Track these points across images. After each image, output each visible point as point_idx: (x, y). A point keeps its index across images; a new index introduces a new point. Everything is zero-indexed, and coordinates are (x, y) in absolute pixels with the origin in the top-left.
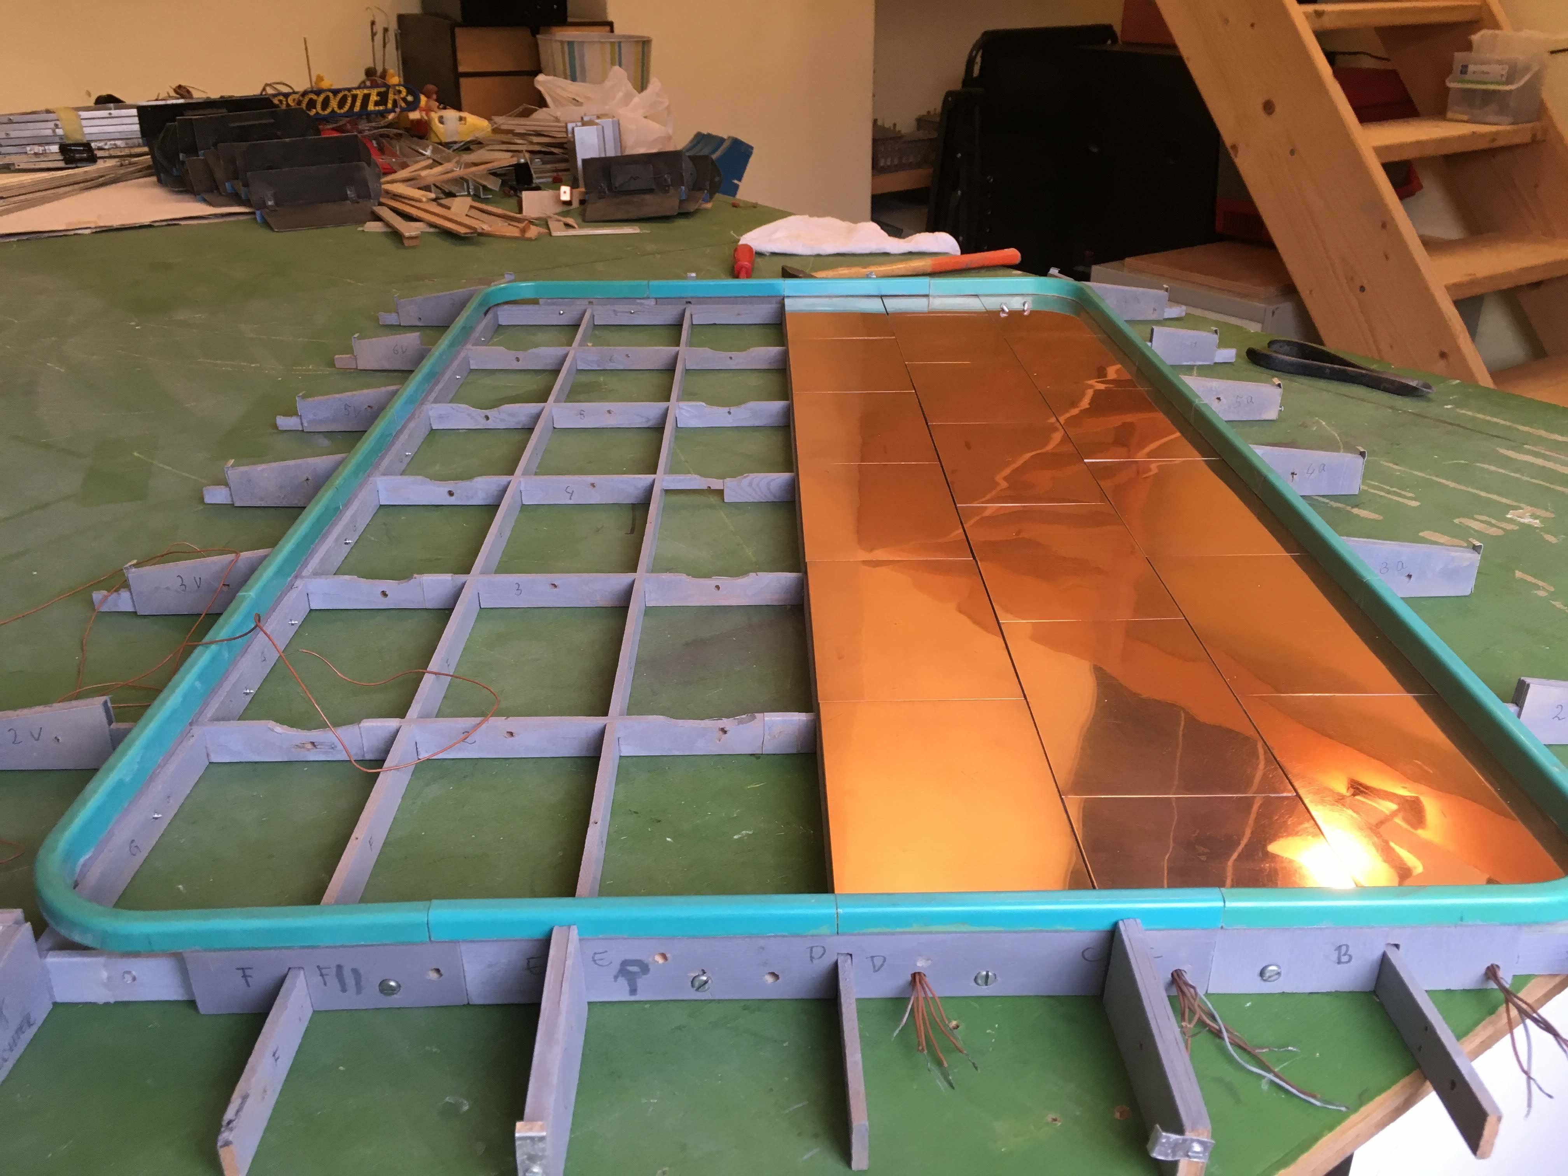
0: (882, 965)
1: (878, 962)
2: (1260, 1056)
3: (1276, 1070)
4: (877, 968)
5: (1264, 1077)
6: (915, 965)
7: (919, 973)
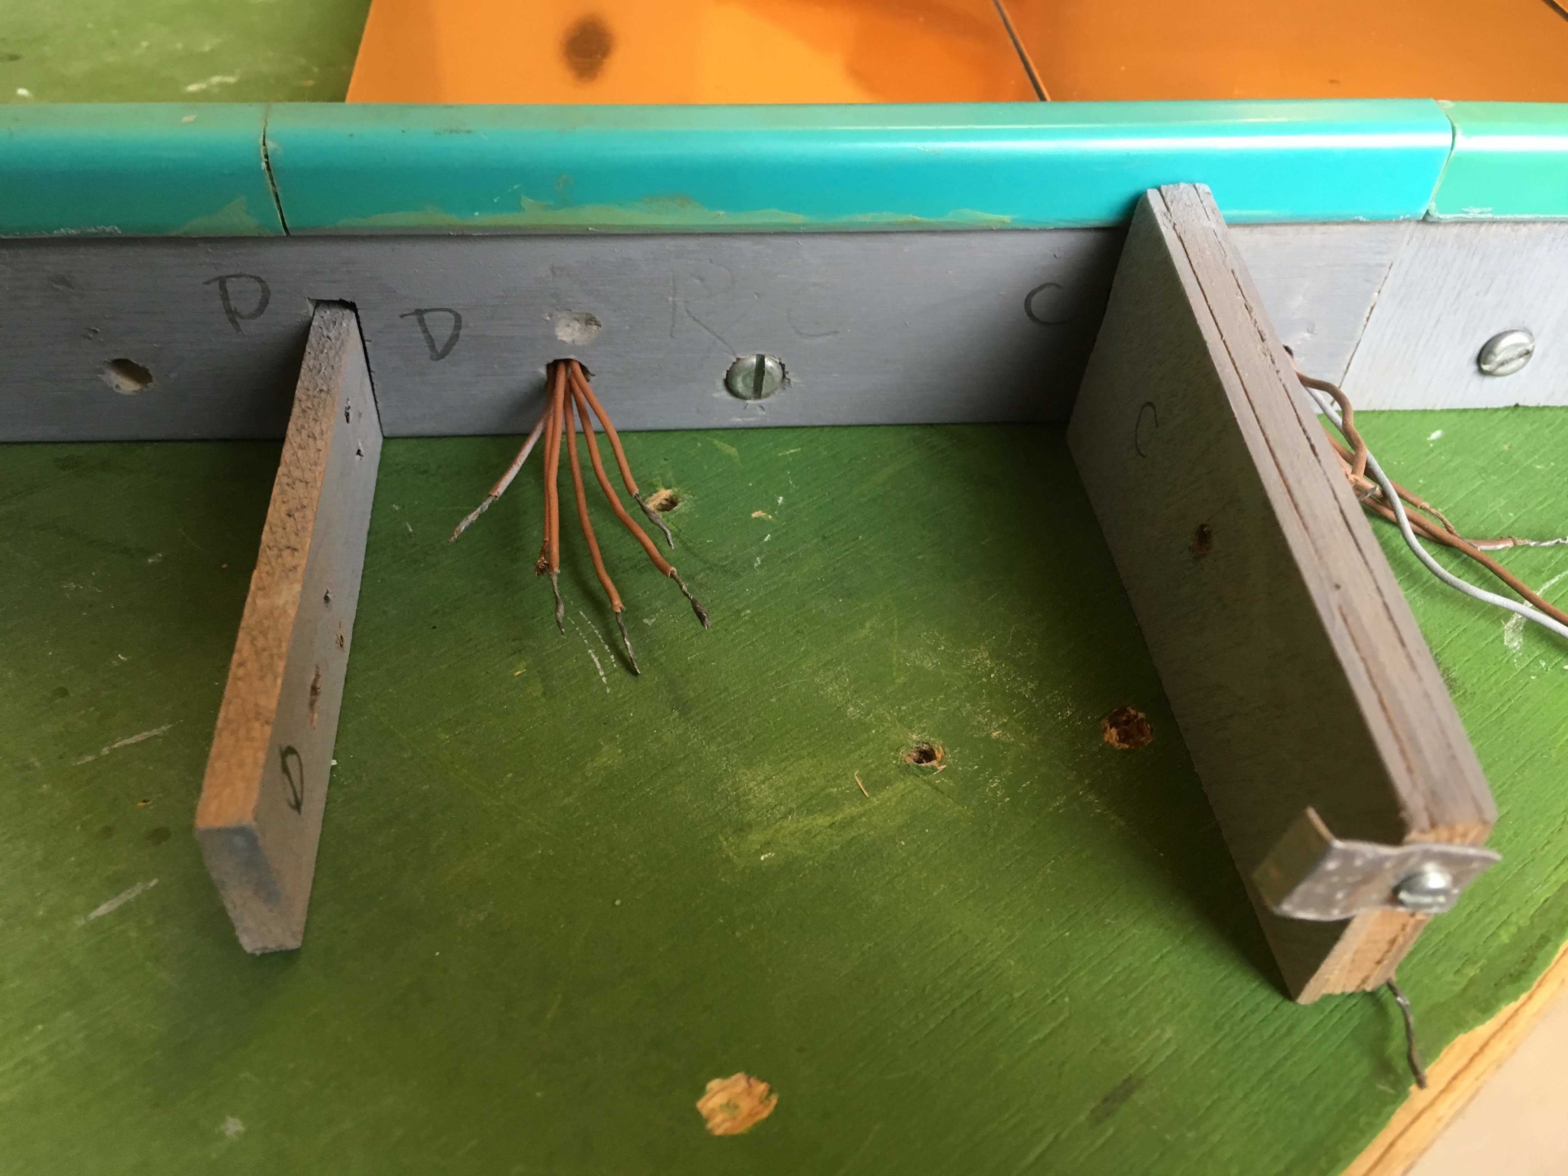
0: (455, 338)
1: (442, 329)
2: (1494, 561)
3: (1538, 594)
4: (439, 348)
5: (1508, 614)
6: (553, 338)
7: (568, 362)
